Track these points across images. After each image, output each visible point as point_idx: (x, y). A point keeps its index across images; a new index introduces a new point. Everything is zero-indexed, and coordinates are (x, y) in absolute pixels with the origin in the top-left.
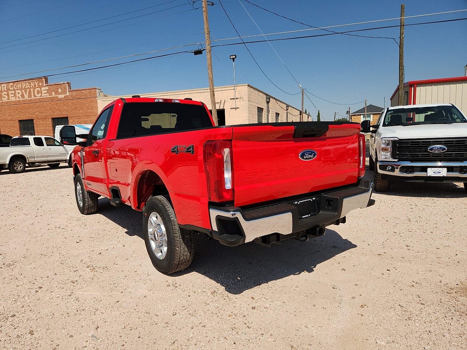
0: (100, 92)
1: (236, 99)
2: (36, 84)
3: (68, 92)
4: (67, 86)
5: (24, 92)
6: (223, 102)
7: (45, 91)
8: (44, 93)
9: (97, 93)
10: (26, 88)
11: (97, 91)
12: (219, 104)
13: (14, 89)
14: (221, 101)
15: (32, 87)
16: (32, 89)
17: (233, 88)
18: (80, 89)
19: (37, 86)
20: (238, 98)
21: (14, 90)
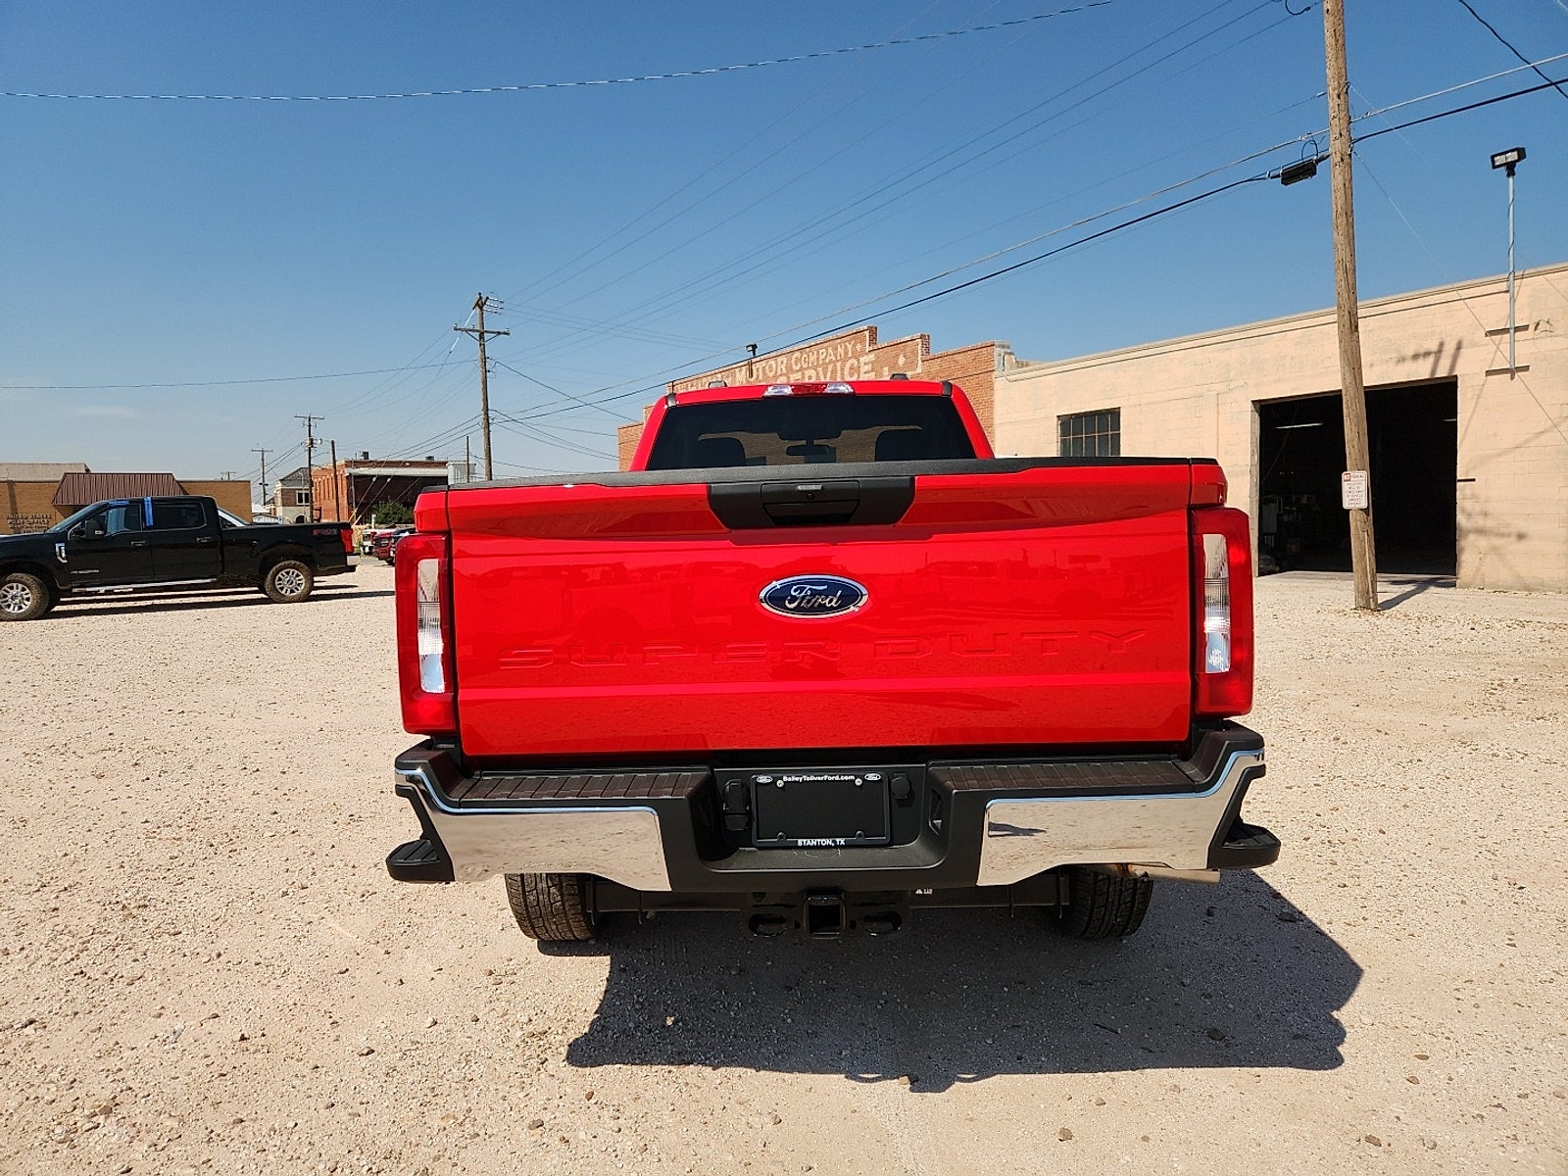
0: (1006, 353)
1: (1517, 329)
2: (850, 347)
3: (920, 362)
4: (920, 345)
5: (821, 373)
6: (1449, 348)
7: (867, 367)
8: (865, 373)
9: (996, 359)
10: (827, 361)
11: (997, 350)
12: (1431, 359)
13: (801, 367)
14: (1442, 344)
15: (839, 358)
16: (839, 364)
17: (1503, 286)
18: (951, 351)
19: (850, 355)
20: (1526, 328)
21: (801, 369)
